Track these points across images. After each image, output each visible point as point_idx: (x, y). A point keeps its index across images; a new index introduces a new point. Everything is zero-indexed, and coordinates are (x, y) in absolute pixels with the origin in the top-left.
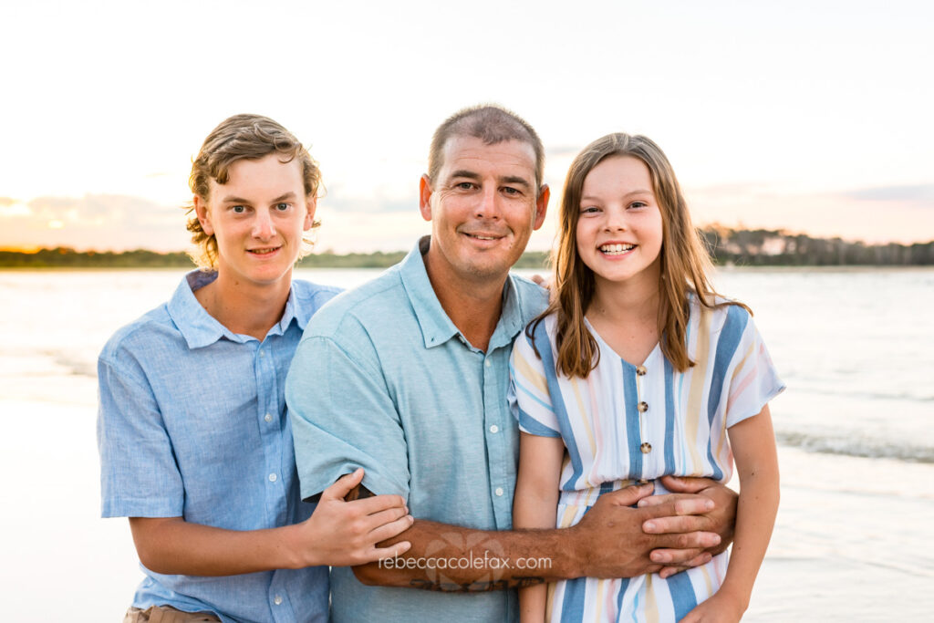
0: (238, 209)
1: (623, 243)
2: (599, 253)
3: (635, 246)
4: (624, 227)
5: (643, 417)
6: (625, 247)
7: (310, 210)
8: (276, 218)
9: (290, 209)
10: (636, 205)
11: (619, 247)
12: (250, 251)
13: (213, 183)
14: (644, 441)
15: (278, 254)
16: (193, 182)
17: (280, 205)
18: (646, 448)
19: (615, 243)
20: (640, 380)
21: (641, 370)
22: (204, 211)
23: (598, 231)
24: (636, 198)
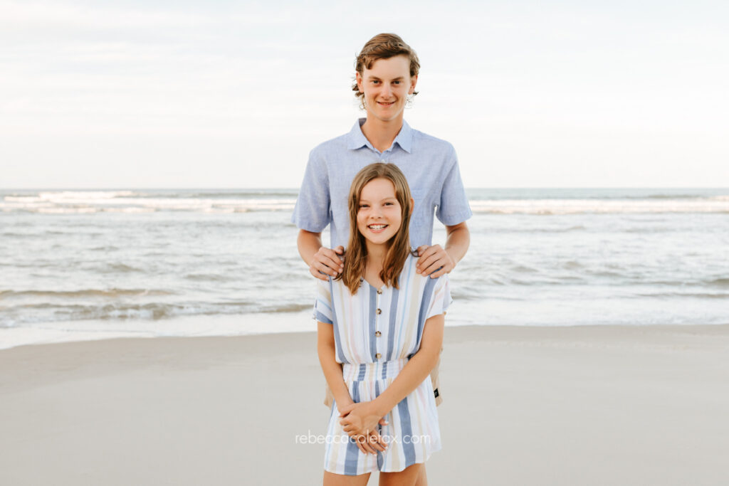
0: (375, 82)
1: (380, 224)
2: (368, 229)
3: (387, 226)
4: (382, 217)
5: (378, 316)
6: (382, 226)
7: (413, 84)
8: (393, 88)
9: (401, 84)
10: (388, 204)
11: (379, 227)
12: (379, 103)
13: (364, 67)
14: (377, 330)
15: (392, 105)
16: (356, 65)
17: (395, 82)
18: (378, 334)
19: (377, 225)
20: (379, 297)
21: (380, 292)
22: (360, 81)
23: (368, 218)
24: (388, 201)
